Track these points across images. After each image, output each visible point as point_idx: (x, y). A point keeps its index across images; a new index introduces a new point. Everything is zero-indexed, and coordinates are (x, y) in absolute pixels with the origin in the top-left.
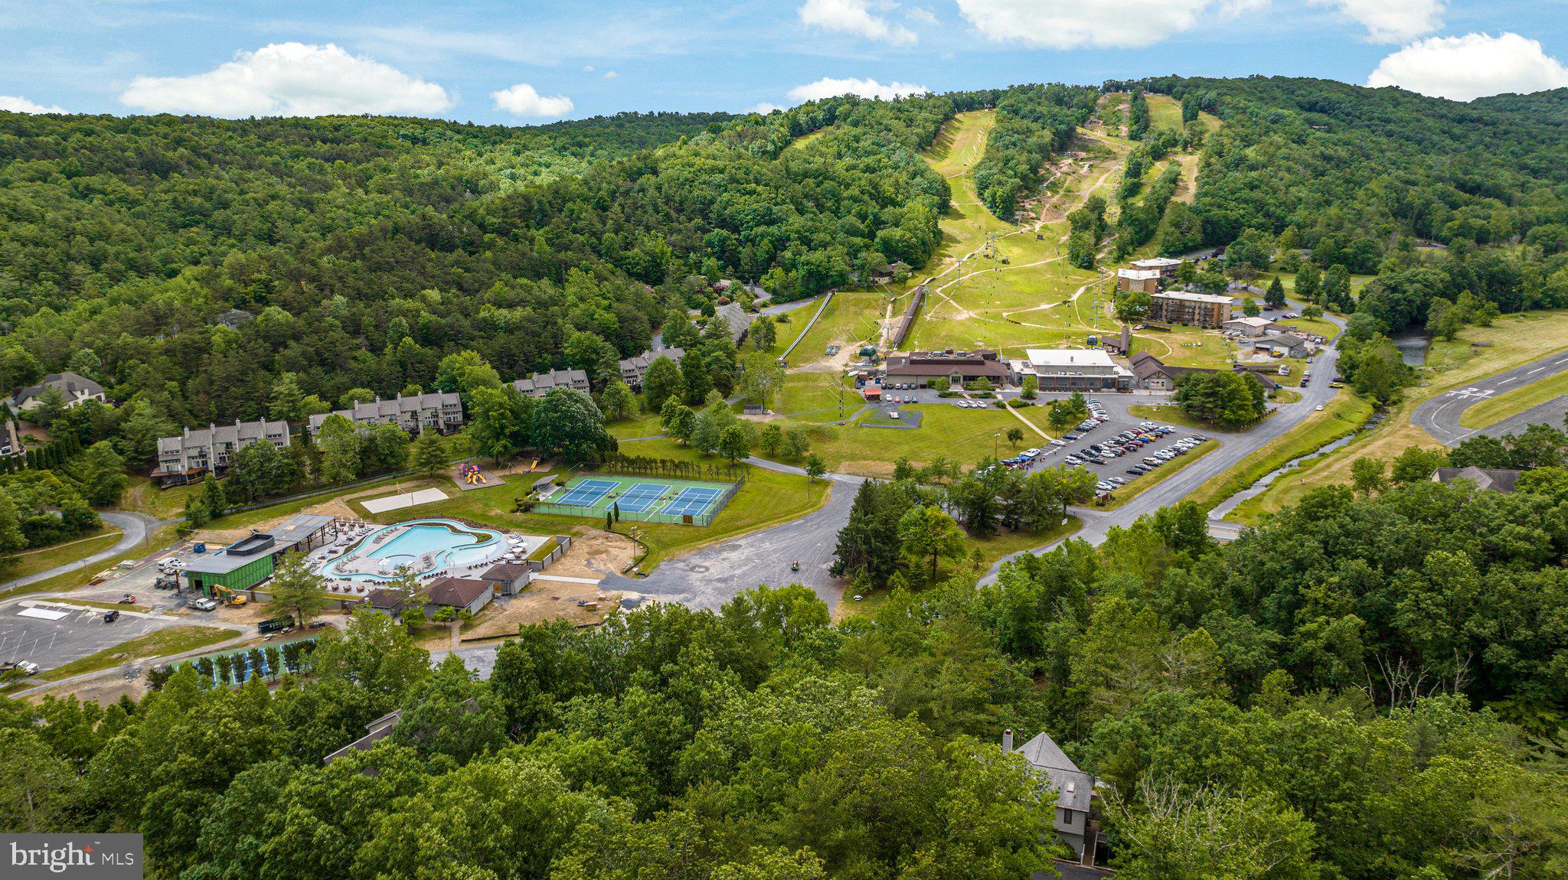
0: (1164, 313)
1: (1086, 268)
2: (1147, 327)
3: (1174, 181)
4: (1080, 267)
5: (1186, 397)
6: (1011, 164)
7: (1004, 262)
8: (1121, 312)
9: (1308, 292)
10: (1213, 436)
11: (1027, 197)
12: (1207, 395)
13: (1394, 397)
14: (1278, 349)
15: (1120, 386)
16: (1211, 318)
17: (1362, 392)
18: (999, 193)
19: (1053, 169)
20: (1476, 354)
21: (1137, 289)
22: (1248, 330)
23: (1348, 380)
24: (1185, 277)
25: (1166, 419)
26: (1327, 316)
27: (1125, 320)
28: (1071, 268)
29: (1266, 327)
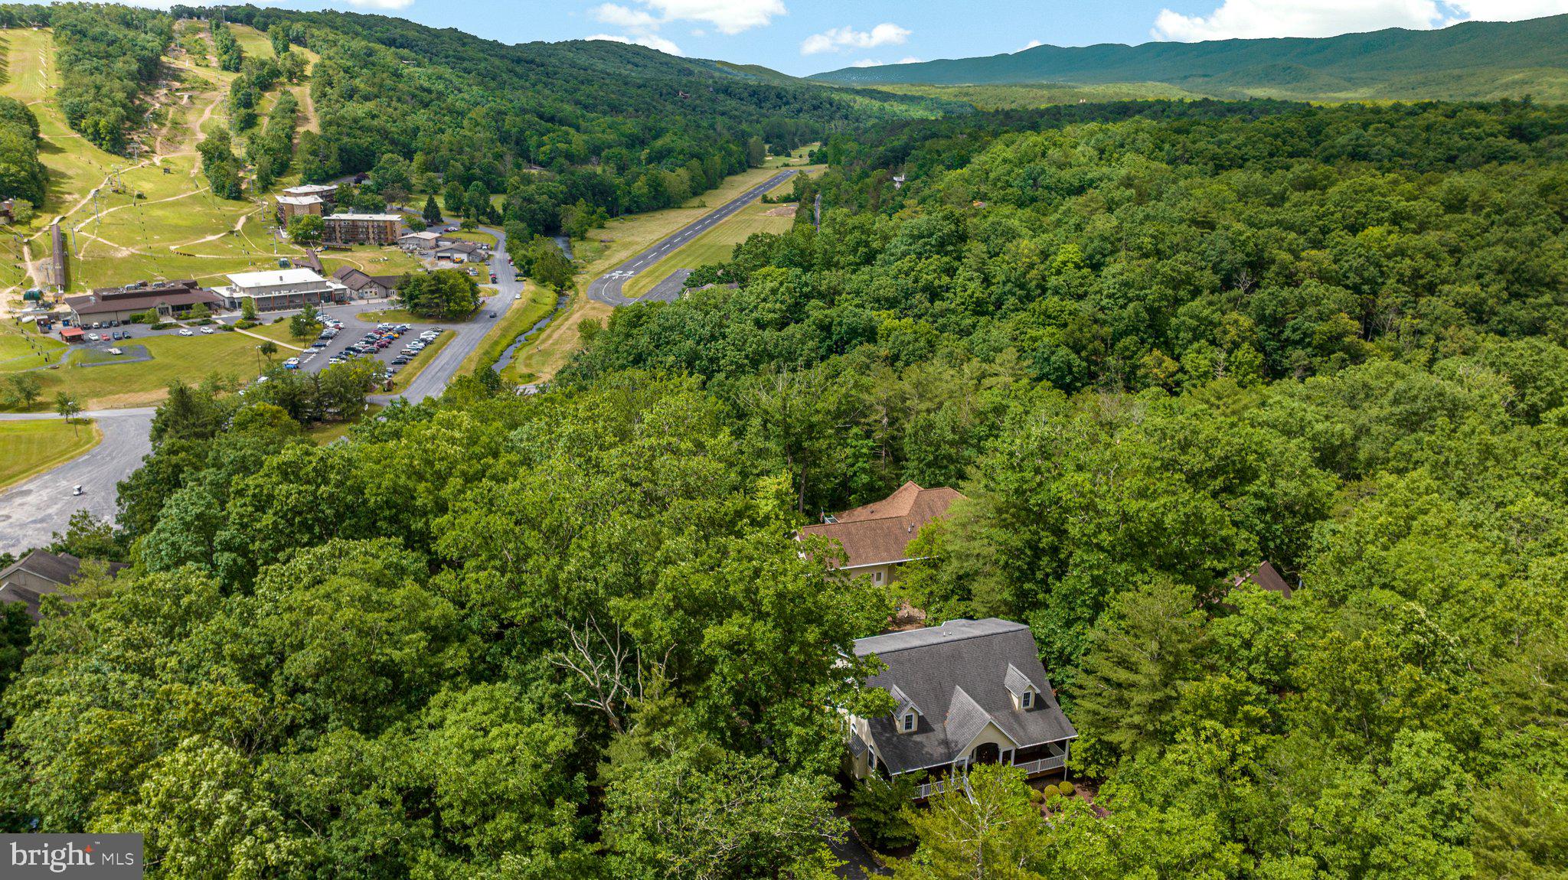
0: (338, 235)
1: (235, 198)
2: (328, 248)
3: (291, 109)
4: (228, 198)
5: (411, 297)
6: (104, 91)
7: (140, 196)
8: (296, 236)
9: (457, 209)
10: (448, 328)
11: (132, 129)
12: (432, 292)
13: (568, 283)
14: (457, 256)
15: (338, 299)
16: (385, 236)
17: (542, 281)
18: (103, 123)
19: (148, 99)
20: (607, 248)
21: (305, 215)
22: (422, 243)
23: (527, 274)
24: (342, 201)
25: (396, 320)
26: (482, 228)
27: (303, 244)
28: (218, 200)
29: (437, 240)
